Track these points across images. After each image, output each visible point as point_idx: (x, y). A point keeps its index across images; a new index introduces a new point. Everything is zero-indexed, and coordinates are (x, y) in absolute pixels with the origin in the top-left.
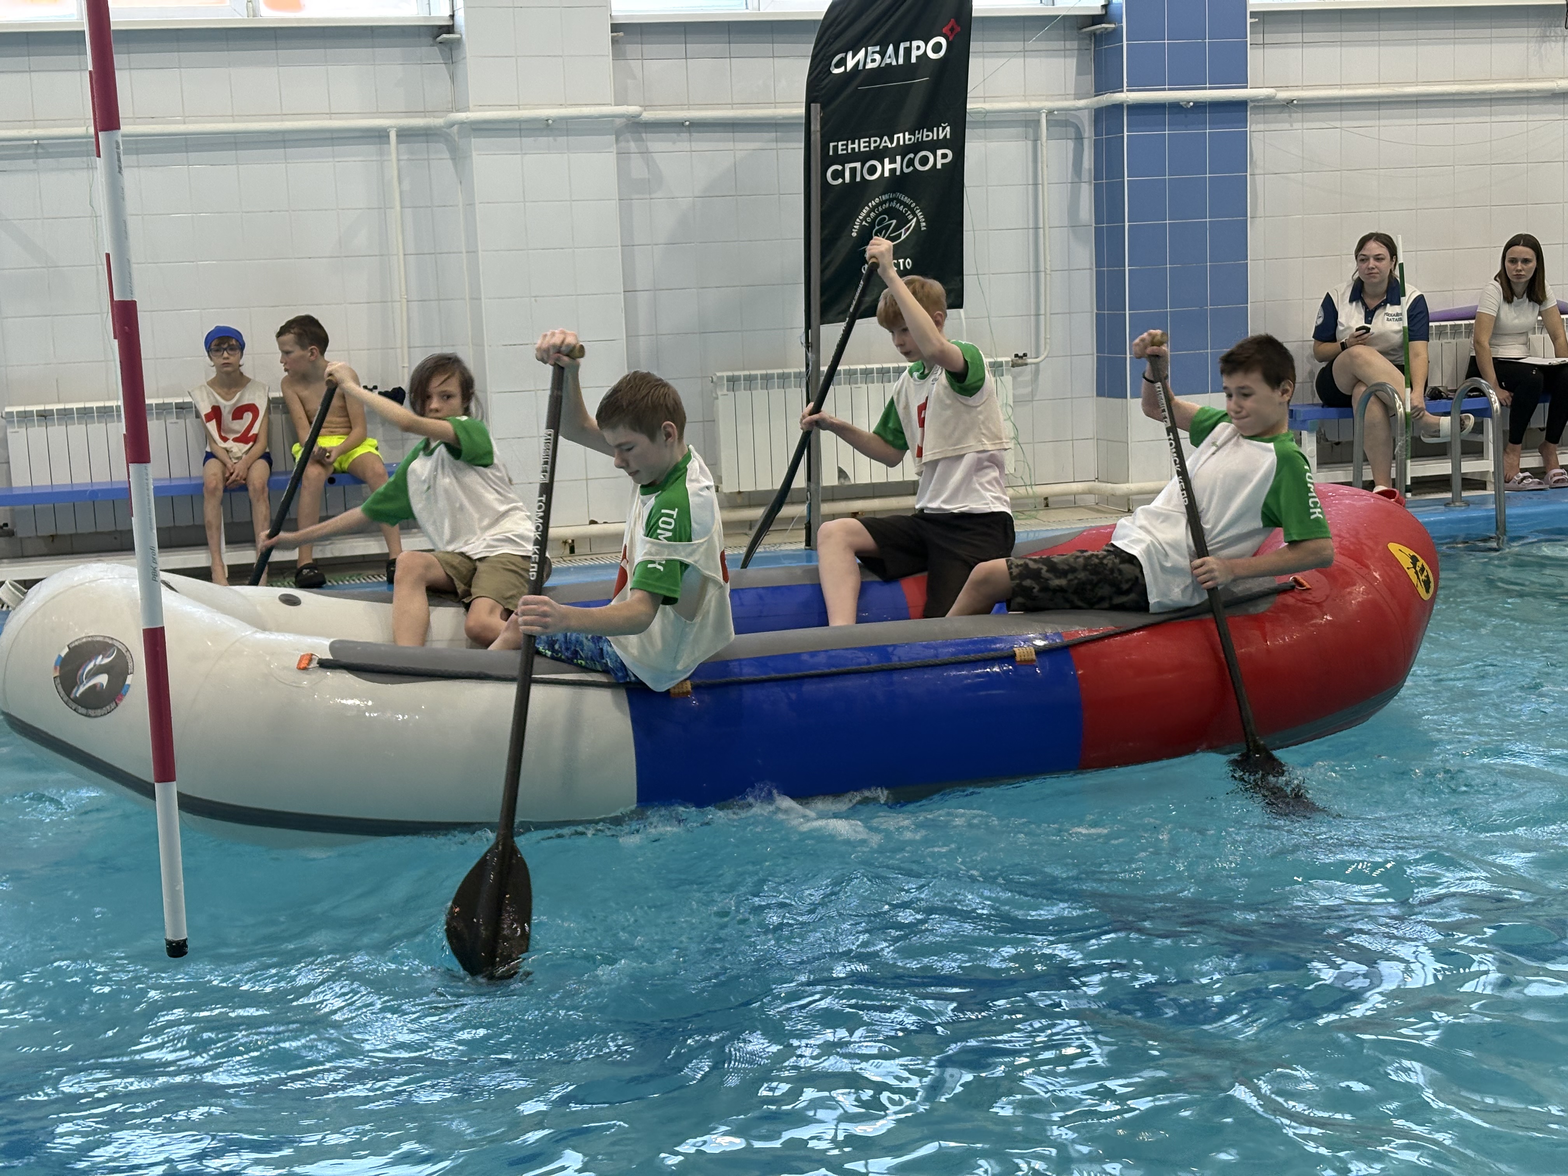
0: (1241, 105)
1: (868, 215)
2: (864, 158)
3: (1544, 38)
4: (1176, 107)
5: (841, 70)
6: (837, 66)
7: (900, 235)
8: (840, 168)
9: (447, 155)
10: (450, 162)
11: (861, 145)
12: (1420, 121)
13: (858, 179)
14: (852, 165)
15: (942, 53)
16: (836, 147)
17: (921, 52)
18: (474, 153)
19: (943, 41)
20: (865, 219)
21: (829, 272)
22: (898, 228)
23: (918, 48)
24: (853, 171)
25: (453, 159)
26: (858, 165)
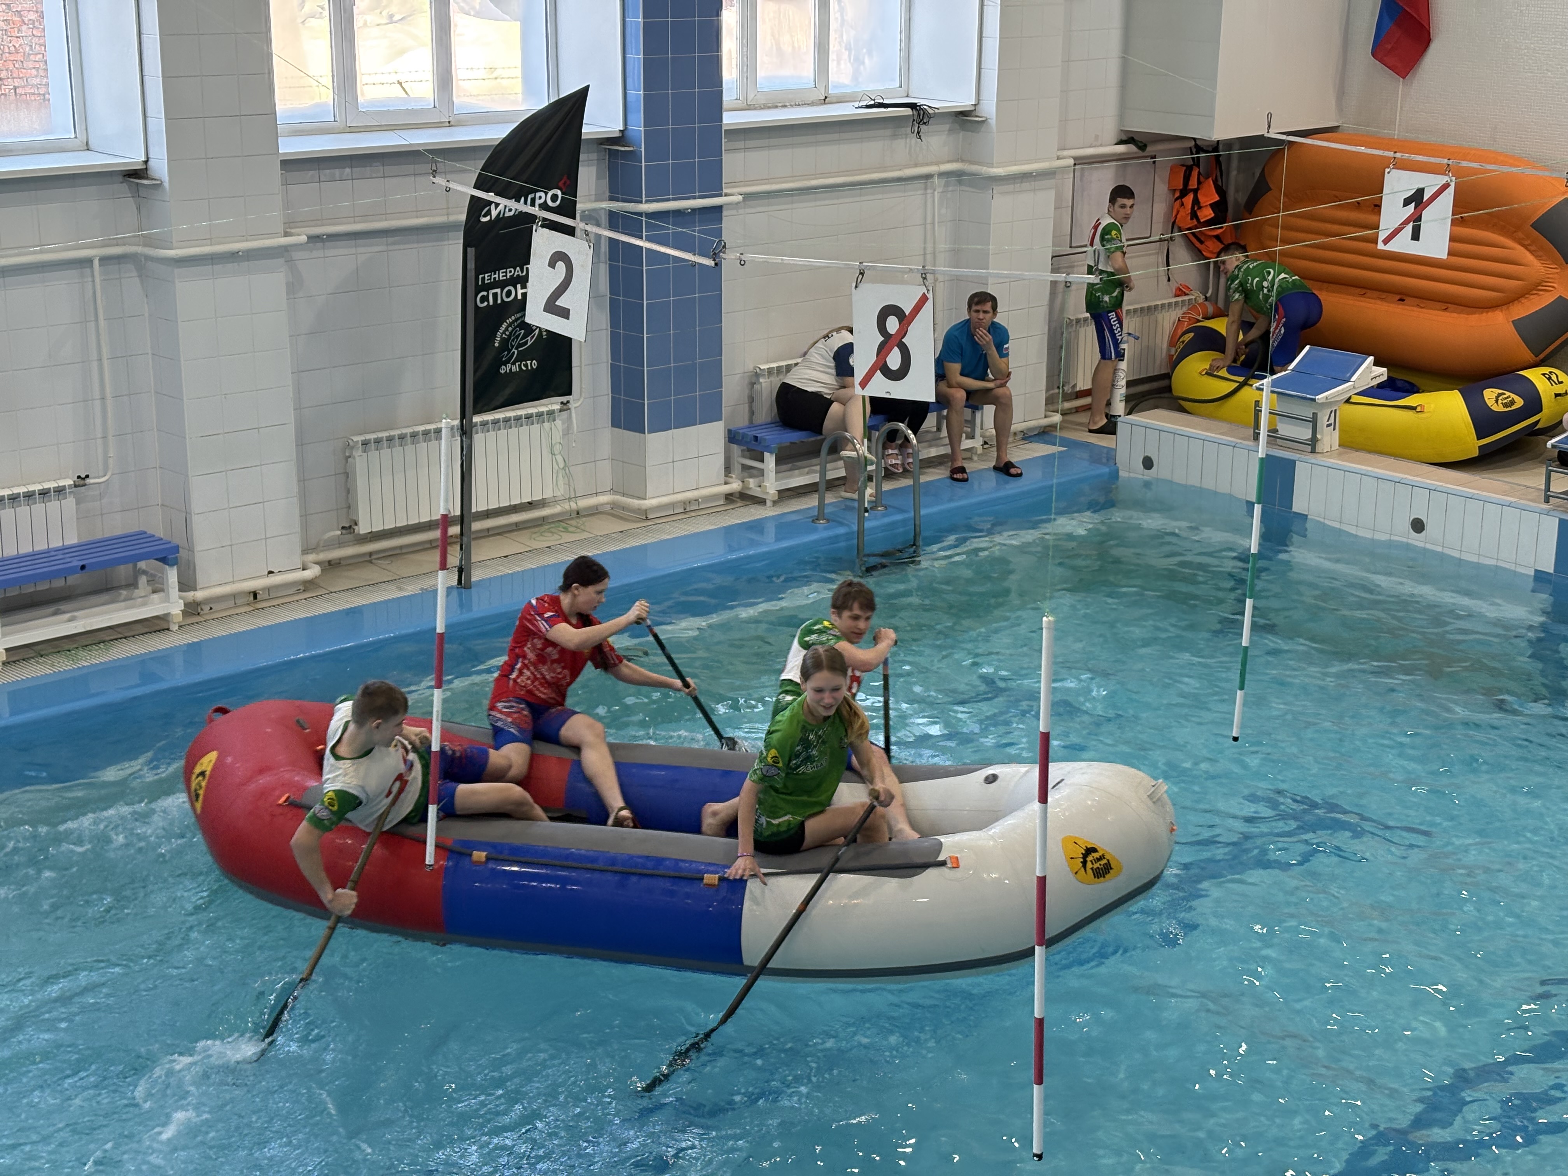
0: (719, 209)
1: (507, 329)
2: (502, 284)
3: (894, 136)
4: (678, 213)
5: (487, 219)
6: (485, 216)
7: (526, 343)
8: (485, 293)
9: (135, 274)
10: (137, 280)
11: (500, 275)
12: (818, 203)
13: (499, 301)
14: (495, 291)
15: (558, 202)
16: (483, 278)
17: (542, 201)
18: (177, 281)
19: (559, 193)
20: (504, 332)
21: (479, 374)
22: (524, 337)
23: (540, 198)
24: (495, 295)
25: (140, 276)
26: (498, 291)
